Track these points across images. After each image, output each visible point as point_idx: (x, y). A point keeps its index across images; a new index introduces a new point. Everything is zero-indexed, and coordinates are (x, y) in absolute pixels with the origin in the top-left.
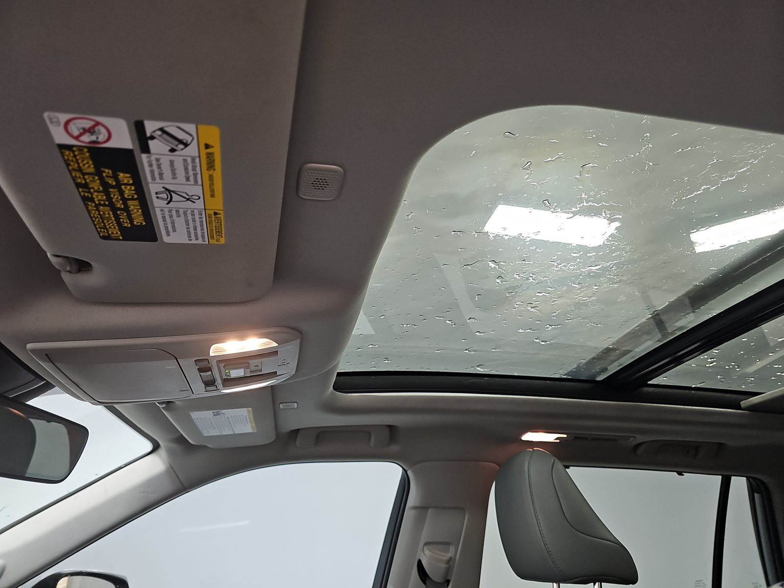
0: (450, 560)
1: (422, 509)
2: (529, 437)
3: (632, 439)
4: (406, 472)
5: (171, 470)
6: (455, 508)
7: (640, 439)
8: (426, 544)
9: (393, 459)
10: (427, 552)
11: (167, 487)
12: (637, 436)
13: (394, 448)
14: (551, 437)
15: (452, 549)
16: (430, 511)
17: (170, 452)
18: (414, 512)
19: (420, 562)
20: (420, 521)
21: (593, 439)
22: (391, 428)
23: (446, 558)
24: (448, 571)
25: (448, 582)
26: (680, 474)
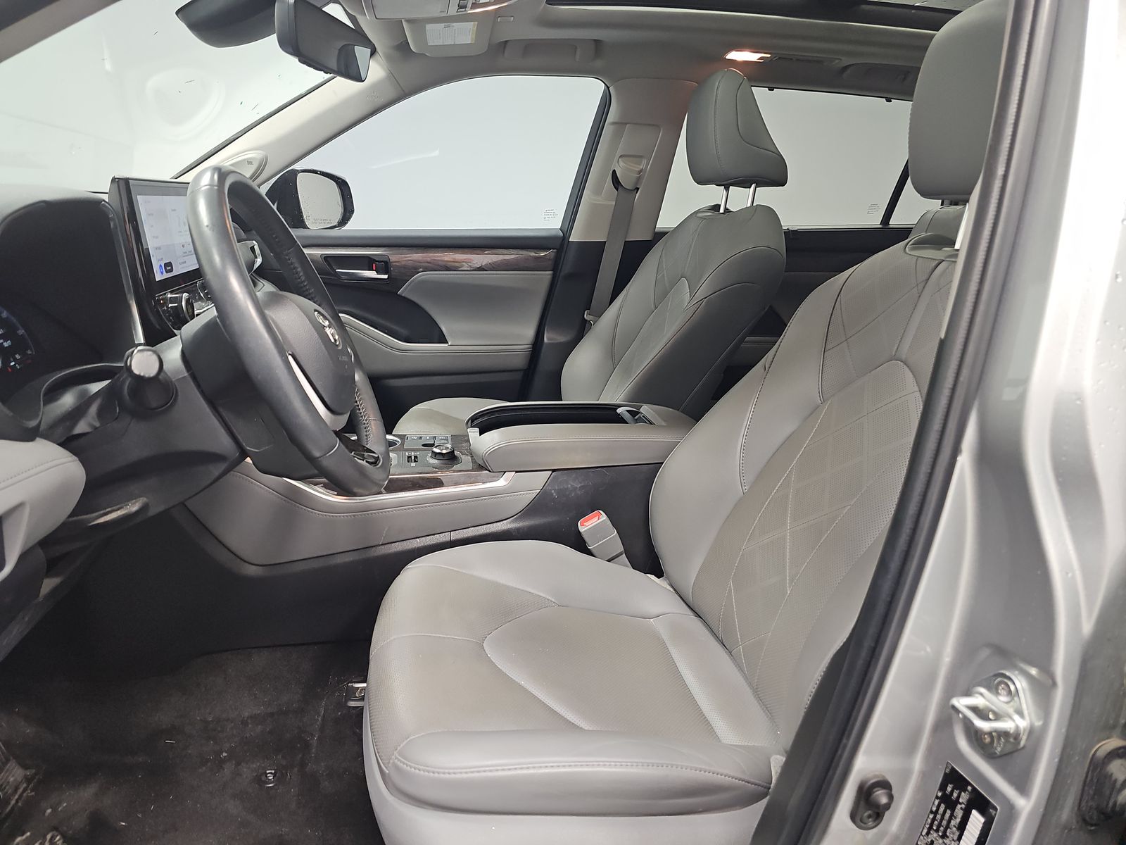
0: (641, 171)
1: (620, 124)
2: (734, 55)
3: (837, 61)
4: (608, 88)
5: (392, 76)
6: (649, 125)
7: (846, 61)
8: (621, 156)
9: (597, 75)
10: (621, 163)
11: (390, 93)
12: (843, 58)
13: (599, 63)
14: (753, 57)
15: (644, 162)
16: (628, 125)
17: (389, 58)
18: (612, 127)
19: (614, 171)
20: (617, 135)
21: (798, 60)
22: (597, 42)
23: (639, 170)
24: (639, 180)
25: (638, 189)
26: (889, 100)
